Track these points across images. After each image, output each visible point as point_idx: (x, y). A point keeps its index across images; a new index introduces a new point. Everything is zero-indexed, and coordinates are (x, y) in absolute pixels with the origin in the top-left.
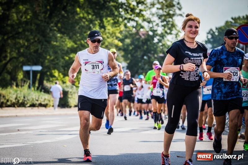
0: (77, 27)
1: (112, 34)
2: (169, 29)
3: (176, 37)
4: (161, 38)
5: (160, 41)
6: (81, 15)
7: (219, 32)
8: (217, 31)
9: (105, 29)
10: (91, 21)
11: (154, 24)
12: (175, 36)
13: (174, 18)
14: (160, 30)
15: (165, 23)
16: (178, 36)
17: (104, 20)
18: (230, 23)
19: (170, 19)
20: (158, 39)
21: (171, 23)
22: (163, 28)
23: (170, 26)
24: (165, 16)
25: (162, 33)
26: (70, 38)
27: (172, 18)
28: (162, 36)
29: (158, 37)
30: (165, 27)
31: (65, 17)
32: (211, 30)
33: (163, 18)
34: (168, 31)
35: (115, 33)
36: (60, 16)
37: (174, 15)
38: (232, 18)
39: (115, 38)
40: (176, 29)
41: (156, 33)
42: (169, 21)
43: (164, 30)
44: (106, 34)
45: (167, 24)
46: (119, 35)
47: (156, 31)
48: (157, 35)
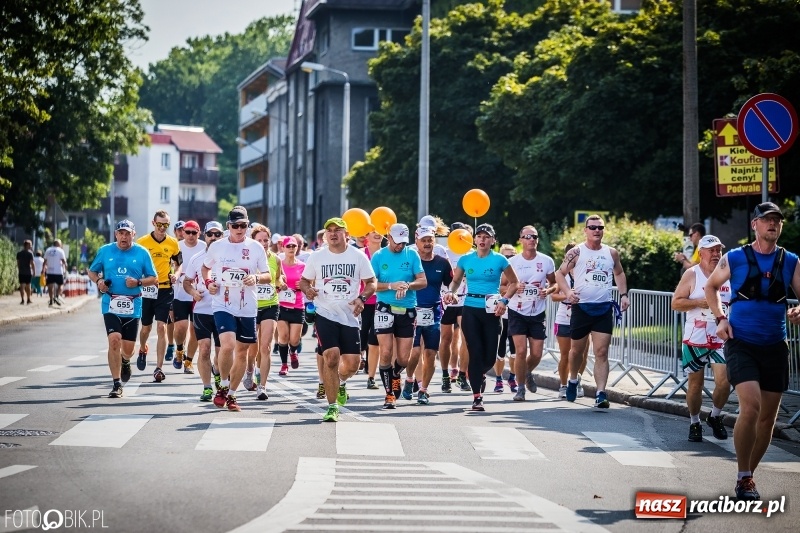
8: (153, 73)
18: (183, 54)
38: (189, 42)
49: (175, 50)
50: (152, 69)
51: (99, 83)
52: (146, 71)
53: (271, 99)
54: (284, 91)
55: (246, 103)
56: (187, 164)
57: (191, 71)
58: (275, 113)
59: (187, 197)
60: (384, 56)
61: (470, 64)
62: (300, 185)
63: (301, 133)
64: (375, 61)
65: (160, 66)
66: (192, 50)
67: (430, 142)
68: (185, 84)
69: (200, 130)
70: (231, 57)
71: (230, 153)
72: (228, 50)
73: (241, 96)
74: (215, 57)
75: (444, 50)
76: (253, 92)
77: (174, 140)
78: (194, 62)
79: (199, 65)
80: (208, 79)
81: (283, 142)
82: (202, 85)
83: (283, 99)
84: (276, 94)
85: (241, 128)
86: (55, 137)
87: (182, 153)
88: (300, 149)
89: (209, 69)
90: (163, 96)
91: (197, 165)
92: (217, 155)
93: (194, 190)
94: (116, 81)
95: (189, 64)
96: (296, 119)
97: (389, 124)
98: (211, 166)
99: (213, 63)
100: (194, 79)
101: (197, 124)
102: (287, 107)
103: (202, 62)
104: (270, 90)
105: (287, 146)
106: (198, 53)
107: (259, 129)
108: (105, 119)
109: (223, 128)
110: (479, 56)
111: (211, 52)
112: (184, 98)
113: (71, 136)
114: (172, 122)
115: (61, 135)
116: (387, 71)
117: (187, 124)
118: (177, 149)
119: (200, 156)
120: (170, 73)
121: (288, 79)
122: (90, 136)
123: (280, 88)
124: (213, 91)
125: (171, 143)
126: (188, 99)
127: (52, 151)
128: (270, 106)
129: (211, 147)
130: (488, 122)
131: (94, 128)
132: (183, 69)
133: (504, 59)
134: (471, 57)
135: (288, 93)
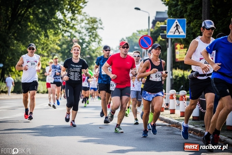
0: (29, 37)
1: (53, 41)
2: (94, 38)
3: (99, 44)
4: (88, 45)
5: (87, 46)
6: (32, 28)
7: (128, 40)
8: (127, 39)
9: (48, 38)
10: (38, 32)
11: (83, 34)
12: (97, 43)
13: (97, 30)
14: (87, 39)
15: (91, 34)
16: (99, 43)
17: (48, 31)
18: (135, 34)
19: (94, 31)
20: (86, 45)
21: (95, 34)
22: (89, 37)
23: (94, 36)
24: (91, 29)
25: (89, 41)
26: (24, 44)
27: (95, 30)
28: (89, 43)
29: (86, 44)
30: (91, 37)
31: (20, 29)
32: (123, 39)
33: (89, 30)
34: (93, 40)
35: (55, 41)
36: (16, 28)
37: (96, 28)
38: (137, 31)
39: (55, 44)
40: (98, 38)
41: (84, 41)
42: (94, 33)
43: (90, 38)
44: (49, 41)
45: (93, 34)
46: (58, 42)
47: (85, 39)
48: (85, 42)
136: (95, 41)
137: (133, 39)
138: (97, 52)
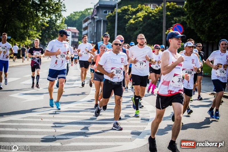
2: (59, 17)
21: (60, 14)
23: (59, 16)
25: (55, 20)
34: (58, 18)
37: (61, 10)
45: (58, 15)
47: (52, 18)
49: (71, 14)
50: (67, 17)
51: (57, 19)
52: (66, 17)
53: (88, 23)
54: (91, 21)
55: (84, 23)
56: (73, 34)
57: (74, 18)
58: (89, 25)
59: (73, 40)
60: (109, 15)
61: (125, 17)
62: (93, 39)
63: (94, 29)
64: (107, 16)
65: (68, 17)
66: (74, 14)
67: (117, 31)
68: (73, 20)
69: (75, 28)
70: (81, 15)
71: (81, 33)
72: (81, 14)
73: (83, 22)
74: (78, 15)
75: (120, 15)
76: (85, 21)
77: (71, 30)
78: (75, 16)
79: (75, 17)
80: (77, 19)
81: (90, 31)
82: (76, 20)
83: (91, 23)
84: (89, 22)
85: (83, 28)
86: (49, 29)
87: (72, 32)
88: (93, 32)
89: (77, 17)
90: (69, 22)
91: (75, 35)
92: (78, 33)
93: (74, 39)
94: (60, 19)
95: (74, 16)
96: (93, 27)
97: (110, 28)
98: (77, 35)
99: (78, 16)
100: (75, 19)
101: (75, 27)
102: (91, 25)
103: (76, 16)
104: (88, 21)
105: (91, 31)
106: (75, 14)
107: (86, 28)
108: (58, 26)
109: (80, 28)
110: (126, 16)
111: (78, 14)
112: (73, 23)
113: (52, 29)
114: (70, 26)
115: (50, 29)
116: (109, 18)
117: (73, 27)
118: (71, 32)
119: (75, 33)
120: (70, 18)
121: (91, 19)
122: (56, 29)
123: (90, 21)
124: (78, 21)
125: (70, 30)
126: (74, 23)
127: (49, 32)
128: (88, 24)
129: (77, 31)
130: (128, 28)
131: (56, 28)
132: (73, 17)
133: (131, 17)
134: (125, 16)
135: (91, 22)
136: (59, 20)
137: (72, 18)
138: (61, 28)
